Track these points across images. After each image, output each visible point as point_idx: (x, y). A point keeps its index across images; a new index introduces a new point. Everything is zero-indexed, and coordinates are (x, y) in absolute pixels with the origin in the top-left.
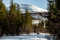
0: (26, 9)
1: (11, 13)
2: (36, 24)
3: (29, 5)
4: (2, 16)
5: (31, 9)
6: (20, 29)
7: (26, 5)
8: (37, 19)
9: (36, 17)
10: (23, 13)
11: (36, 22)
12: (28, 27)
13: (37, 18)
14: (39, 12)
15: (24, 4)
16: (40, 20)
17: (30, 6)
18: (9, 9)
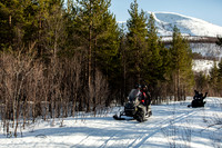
0: (175, 30)
1: (131, 42)
2: (201, 72)
3: (180, 18)
4: (108, 48)
5: (187, 30)
6: (159, 85)
7: (173, 17)
8: (204, 58)
9: (201, 50)
10: (165, 39)
11: (203, 67)
12: (180, 80)
13: (203, 54)
14: (210, 35)
15: (167, 15)
16: (214, 59)
17: (184, 21)
18: (126, 31)
